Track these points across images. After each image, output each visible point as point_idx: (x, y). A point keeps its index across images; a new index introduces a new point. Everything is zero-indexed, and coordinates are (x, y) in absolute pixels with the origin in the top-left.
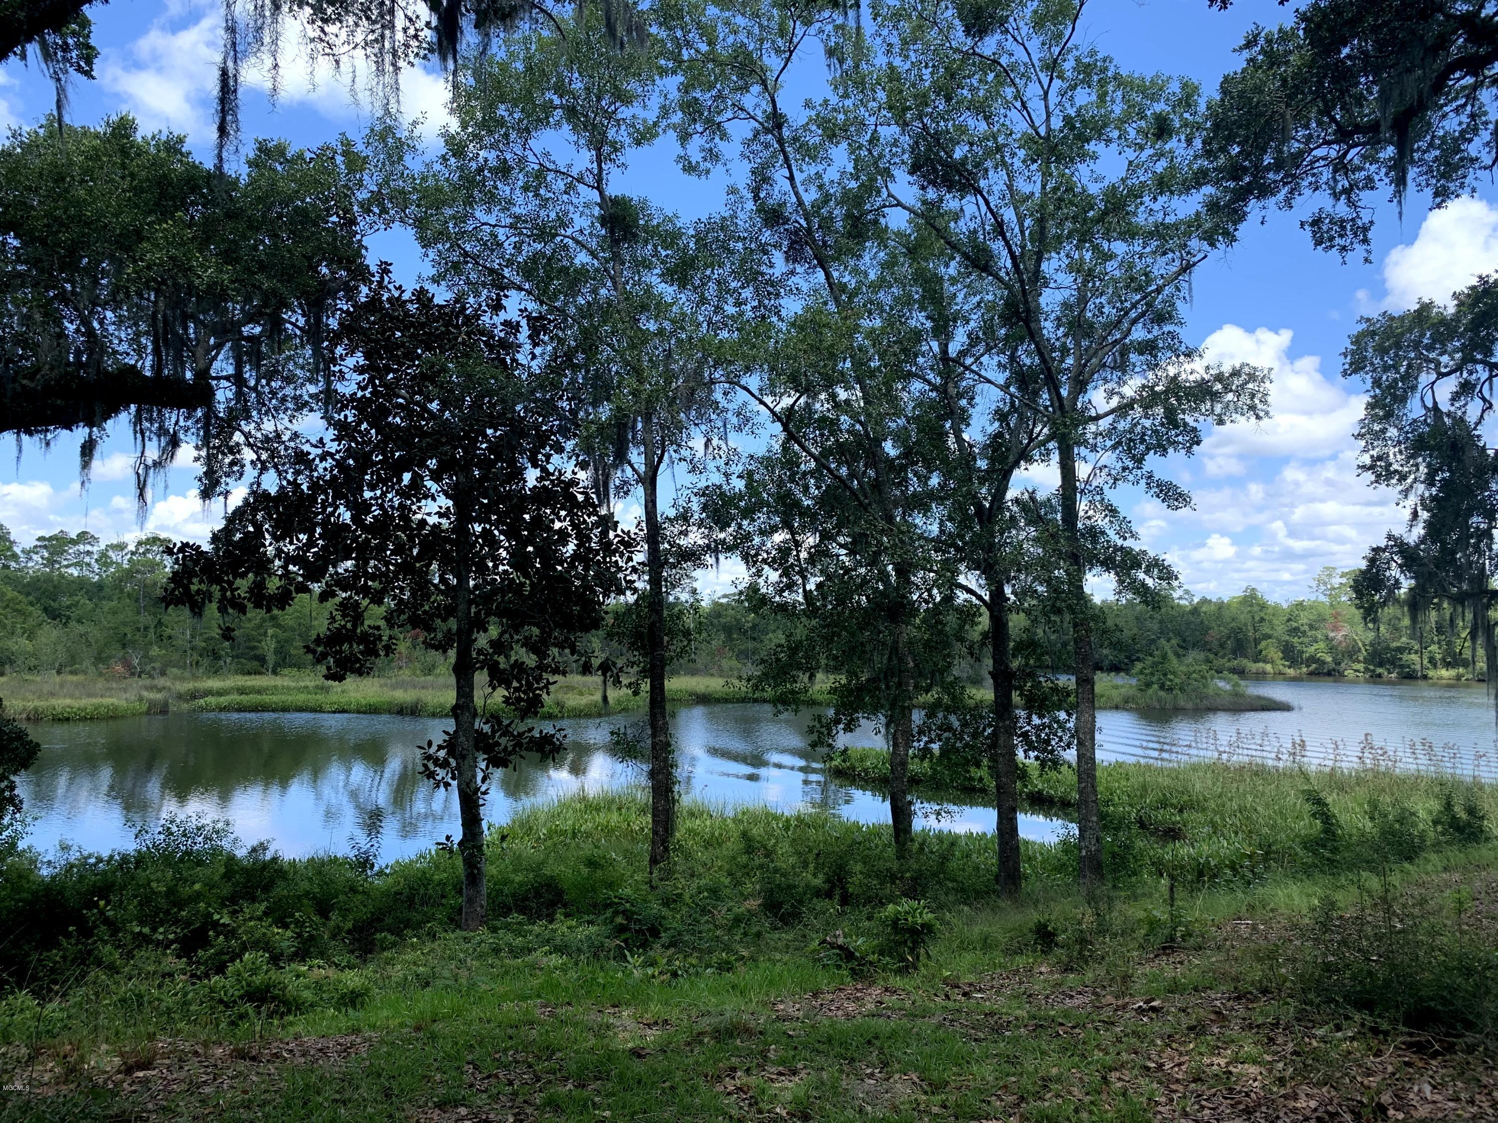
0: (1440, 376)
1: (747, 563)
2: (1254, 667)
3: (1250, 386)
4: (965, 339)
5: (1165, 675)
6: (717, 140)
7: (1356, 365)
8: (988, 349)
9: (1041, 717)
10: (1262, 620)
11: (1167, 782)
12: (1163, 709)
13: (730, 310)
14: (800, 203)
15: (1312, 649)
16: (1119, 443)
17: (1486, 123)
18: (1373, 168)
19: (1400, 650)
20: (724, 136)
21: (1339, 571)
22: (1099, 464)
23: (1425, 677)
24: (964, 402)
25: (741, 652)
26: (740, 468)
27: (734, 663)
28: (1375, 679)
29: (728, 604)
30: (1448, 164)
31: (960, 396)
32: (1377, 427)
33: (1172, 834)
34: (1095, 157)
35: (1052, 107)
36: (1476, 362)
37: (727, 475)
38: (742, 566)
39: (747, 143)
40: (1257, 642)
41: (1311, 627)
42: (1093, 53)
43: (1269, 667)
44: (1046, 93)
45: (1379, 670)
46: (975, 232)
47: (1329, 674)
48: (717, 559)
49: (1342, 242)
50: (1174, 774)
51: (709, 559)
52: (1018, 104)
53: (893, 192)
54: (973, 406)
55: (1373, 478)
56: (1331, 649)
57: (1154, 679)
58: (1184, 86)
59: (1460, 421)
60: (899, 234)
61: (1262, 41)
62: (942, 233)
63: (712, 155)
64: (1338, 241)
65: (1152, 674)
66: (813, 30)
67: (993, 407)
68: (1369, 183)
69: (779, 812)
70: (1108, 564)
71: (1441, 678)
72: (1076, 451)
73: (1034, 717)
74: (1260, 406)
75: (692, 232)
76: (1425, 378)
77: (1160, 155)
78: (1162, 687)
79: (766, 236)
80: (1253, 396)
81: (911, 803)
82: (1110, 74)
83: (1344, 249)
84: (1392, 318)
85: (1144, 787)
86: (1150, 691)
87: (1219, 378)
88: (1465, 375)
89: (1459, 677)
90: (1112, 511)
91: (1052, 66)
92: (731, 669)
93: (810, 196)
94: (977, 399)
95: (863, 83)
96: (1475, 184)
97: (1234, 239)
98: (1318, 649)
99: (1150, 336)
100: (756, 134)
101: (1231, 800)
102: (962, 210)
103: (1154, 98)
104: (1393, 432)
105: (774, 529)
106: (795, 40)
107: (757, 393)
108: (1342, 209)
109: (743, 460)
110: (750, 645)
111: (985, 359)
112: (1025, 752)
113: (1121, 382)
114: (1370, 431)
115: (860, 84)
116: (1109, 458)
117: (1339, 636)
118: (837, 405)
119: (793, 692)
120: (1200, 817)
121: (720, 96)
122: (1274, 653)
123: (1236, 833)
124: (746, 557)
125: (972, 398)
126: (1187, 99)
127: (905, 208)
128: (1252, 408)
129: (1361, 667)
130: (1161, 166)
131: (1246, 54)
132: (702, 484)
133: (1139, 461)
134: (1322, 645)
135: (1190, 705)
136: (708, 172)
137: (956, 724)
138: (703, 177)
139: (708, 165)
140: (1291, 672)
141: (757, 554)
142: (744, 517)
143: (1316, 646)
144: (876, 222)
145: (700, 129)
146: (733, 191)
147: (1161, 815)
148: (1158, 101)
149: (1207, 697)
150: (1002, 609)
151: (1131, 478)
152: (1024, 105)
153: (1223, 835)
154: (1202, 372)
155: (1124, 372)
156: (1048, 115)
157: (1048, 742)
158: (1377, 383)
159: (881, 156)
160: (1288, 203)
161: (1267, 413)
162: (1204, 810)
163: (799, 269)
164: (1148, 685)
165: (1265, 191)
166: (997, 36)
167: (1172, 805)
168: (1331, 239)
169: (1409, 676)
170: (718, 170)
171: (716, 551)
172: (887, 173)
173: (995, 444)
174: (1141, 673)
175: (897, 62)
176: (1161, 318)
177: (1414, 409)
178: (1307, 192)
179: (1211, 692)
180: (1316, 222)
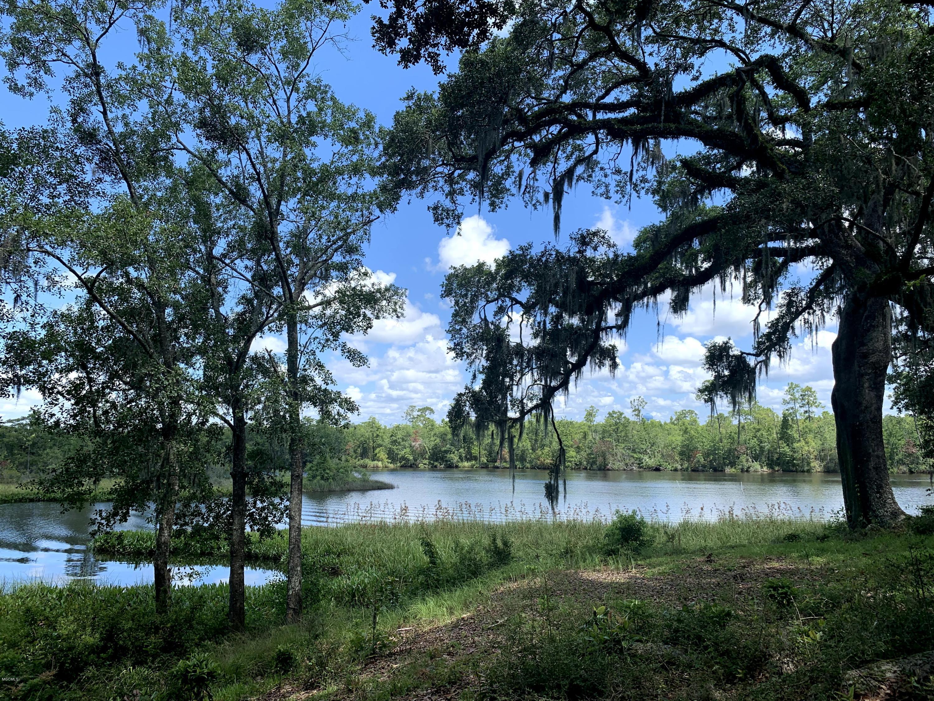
0: (488, 302)
1: (44, 394)
2: (371, 463)
3: (395, 297)
4: (225, 246)
5: (324, 470)
6: (42, 73)
7: (448, 292)
8: (241, 257)
9: (262, 502)
10: (378, 436)
11: (331, 538)
12: (322, 492)
13: (45, 200)
14: (110, 132)
15: (403, 453)
16: (325, 324)
17: (513, 172)
18: (464, 183)
19: (446, 452)
20: (48, 71)
21: (417, 408)
22: (313, 336)
23: (457, 467)
24: (220, 289)
25: (21, 464)
26: (45, 320)
27: (14, 472)
28: (434, 468)
29: (12, 427)
30: (497, 190)
31: (219, 284)
32: (457, 327)
33: (335, 572)
34: (314, 145)
35: (292, 108)
36: (505, 296)
37: (32, 325)
38: (39, 396)
39: (69, 80)
40: (374, 448)
41: (403, 440)
42: (319, 81)
43: (380, 464)
44: (289, 99)
45: (436, 463)
46: (237, 177)
47: (411, 466)
48: (19, 390)
49: (448, 222)
50: (335, 532)
51: (11, 390)
52: (271, 101)
53: (181, 140)
54: (226, 292)
55: (454, 355)
56: (413, 452)
57: (318, 473)
58: (367, 115)
59: (497, 327)
60: (180, 170)
61: (416, 98)
62: (214, 174)
63: (37, 84)
64: (445, 220)
65: (317, 470)
66: (127, 13)
67: (242, 294)
68: (461, 193)
69: (54, 585)
70: (313, 400)
71: (464, 467)
72: (298, 326)
73: (258, 502)
74: (399, 310)
75: (16, 136)
76: (482, 302)
77: (354, 152)
78: (322, 478)
79: (81, 150)
80: (396, 303)
81: (170, 570)
82: (329, 95)
83: (448, 225)
84: (466, 269)
85: (317, 542)
86: (315, 481)
87: (379, 291)
88: (500, 302)
89: (472, 466)
90: (320, 366)
91: (293, 84)
92: (11, 477)
93: (119, 129)
94: (229, 288)
95: (162, 62)
96: (508, 203)
97: (395, 209)
98: (405, 452)
99: (344, 260)
100: (78, 76)
101: (368, 546)
102: (229, 161)
103: (349, 119)
104: (465, 330)
105: (69, 369)
106: (115, 17)
107: (67, 263)
108: (447, 203)
109: (48, 314)
110: (29, 458)
111: (238, 261)
112: (251, 527)
113: (325, 287)
114: (454, 329)
115: (161, 62)
116: (319, 333)
117: (416, 444)
118: (129, 281)
119: (79, 494)
120: (351, 559)
121: (46, 41)
122: (383, 455)
123: (372, 567)
124: (43, 389)
125: (226, 287)
126: (368, 123)
127: (189, 152)
128: (395, 311)
129: (426, 462)
130: (355, 158)
131: (406, 103)
132: (10, 330)
133: (336, 336)
134: (408, 450)
135: (338, 489)
136: (31, 95)
137: (204, 510)
138: (27, 98)
139: (32, 89)
140: (392, 466)
141: (52, 388)
142: (44, 358)
143: (405, 450)
144: (166, 159)
145: (28, 62)
146: (55, 110)
147: (327, 559)
148: (352, 121)
149: (348, 483)
150: (242, 430)
151: (332, 345)
152: (274, 101)
153: (364, 569)
154: (370, 286)
155: (327, 281)
156: (289, 112)
157: (266, 518)
158: (457, 303)
159: (174, 113)
160: (422, 194)
161: (402, 314)
162: (352, 554)
163: (107, 178)
164: (314, 477)
165: (410, 186)
166: (259, 55)
167: (333, 553)
168: (442, 219)
169: (450, 466)
170: (40, 95)
171: (19, 384)
172: (177, 126)
173: (240, 318)
174: (310, 469)
175: (190, 54)
176: (352, 250)
177: (476, 319)
178: (431, 190)
179: (350, 480)
180: (436, 208)
